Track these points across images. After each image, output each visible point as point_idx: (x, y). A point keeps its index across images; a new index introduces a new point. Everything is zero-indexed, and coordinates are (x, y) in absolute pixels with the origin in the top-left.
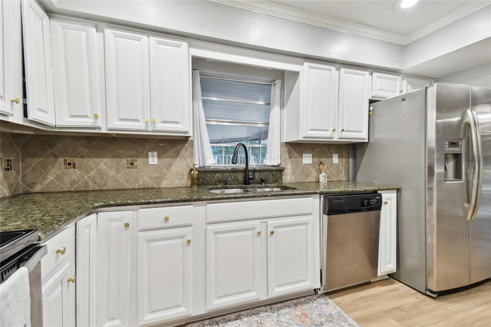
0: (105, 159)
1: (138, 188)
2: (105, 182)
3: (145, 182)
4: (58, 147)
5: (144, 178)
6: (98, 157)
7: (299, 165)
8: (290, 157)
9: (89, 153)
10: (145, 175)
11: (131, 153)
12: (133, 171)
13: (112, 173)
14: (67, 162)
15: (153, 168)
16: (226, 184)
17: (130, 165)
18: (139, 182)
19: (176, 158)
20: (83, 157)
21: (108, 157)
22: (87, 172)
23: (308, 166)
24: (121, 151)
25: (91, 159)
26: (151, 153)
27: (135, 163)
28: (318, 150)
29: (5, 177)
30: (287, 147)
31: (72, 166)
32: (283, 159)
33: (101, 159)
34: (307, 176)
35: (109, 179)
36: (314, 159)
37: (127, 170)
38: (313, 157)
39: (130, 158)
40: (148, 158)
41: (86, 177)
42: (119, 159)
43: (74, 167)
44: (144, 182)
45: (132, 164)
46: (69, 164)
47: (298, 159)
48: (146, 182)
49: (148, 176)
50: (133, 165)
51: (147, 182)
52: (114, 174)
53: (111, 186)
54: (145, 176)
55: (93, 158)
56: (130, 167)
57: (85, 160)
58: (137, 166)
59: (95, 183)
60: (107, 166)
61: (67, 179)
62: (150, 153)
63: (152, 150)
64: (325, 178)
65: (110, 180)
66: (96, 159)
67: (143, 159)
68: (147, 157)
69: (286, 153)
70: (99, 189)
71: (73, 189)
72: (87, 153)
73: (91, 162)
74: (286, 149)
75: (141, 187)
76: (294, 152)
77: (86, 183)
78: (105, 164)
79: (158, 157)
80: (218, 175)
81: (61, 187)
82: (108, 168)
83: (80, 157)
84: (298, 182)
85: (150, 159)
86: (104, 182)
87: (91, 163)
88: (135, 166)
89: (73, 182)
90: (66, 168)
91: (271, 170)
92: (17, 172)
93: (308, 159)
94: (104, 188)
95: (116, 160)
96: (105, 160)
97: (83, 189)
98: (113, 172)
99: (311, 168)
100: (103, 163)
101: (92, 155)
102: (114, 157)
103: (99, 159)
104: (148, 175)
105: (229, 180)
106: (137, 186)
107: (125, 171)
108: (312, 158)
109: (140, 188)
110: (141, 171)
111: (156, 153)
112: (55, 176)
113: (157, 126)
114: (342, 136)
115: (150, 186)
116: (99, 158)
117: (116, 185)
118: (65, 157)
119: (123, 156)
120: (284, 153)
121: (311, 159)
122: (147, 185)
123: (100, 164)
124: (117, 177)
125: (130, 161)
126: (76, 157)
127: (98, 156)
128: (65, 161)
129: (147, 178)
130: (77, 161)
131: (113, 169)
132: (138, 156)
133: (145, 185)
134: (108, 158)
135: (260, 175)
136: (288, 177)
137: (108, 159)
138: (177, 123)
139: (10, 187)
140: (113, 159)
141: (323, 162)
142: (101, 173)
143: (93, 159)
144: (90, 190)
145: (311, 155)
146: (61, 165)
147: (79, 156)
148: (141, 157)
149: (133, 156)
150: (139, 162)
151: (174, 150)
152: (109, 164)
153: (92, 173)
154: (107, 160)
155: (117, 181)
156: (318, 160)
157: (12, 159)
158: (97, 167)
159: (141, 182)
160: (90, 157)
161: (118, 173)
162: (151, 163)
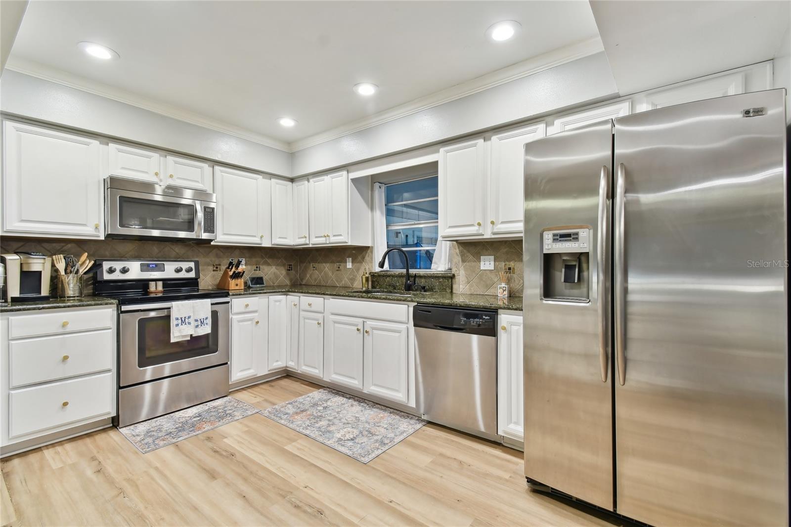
3: (345, 283)
5: (345, 279)
6: (325, 262)
7: (476, 272)
8: (463, 261)
9: (321, 260)
10: (345, 276)
11: (339, 260)
12: (340, 273)
13: (330, 274)
15: (349, 271)
16: (395, 289)
17: (338, 269)
19: (362, 263)
21: (329, 262)
23: (488, 273)
24: (334, 259)
27: (340, 267)
28: (505, 250)
29: (288, 274)
30: (459, 248)
31: (315, 268)
32: (454, 264)
33: (326, 264)
34: (488, 287)
35: (329, 279)
36: (497, 263)
37: (337, 272)
38: (495, 260)
39: (338, 263)
40: (346, 263)
41: (320, 277)
42: (333, 264)
47: (473, 264)
57: (320, 264)
58: (341, 269)
59: (323, 281)
61: (313, 277)
62: (347, 259)
63: (349, 257)
64: (504, 291)
66: (324, 264)
67: (344, 264)
69: (458, 255)
71: (315, 284)
73: (322, 266)
74: (457, 251)
75: (343, 285)
76: (468, 254)
77: (320, 281)
79: (352, 262)
80: (388, 279)
81: (311, 282)
82: (329, 270)
84: (475, 293)
85: (348, 264)
86: (327, 280)
89: (316, 280)
90: (313, 270)
91: (436, 277)
92: (297, 272)
93: (487, 263)
97: (319, 284)
99: (493, 276)
100: (327, 267)
102: (331, 262)
104: (347, 276)
105: (398, 284)
106: (341, 284)
108: (495, 262)
110: (343, 273)
111: (351, 259)
112: (309, 275)
115: (348, 285)
117: (332, 283)
118: (313, 263)
119: (335, 262)
120: (455, 255)
121: (492, 263)
122: (346, 285)
124: (333, 278)
125: (338, 266)
128: (313, 265)
130: (316, 265)
131: (331, 271)
132: (342, 262)
135: (426, 282)
136: (461, 286)
138: (341, 235)
139: (291, 280)
140: (331, 264)
141: (514, 268)
142: (326, 275)
144: (321, 285)
145: (492, 257)
146: (311, 268)
147: (318, 262)
150: (342, 266)
151: (361, 256)
152: (329, 268)
153: (322, 274)
154: (328, 265)
155: (332, 280)
156: (505, 265)
157: (292, 264)
158: (324, 269)
159: (343, 282)
160: (322, 263)
161: (333, 274)
162: (348, 267)
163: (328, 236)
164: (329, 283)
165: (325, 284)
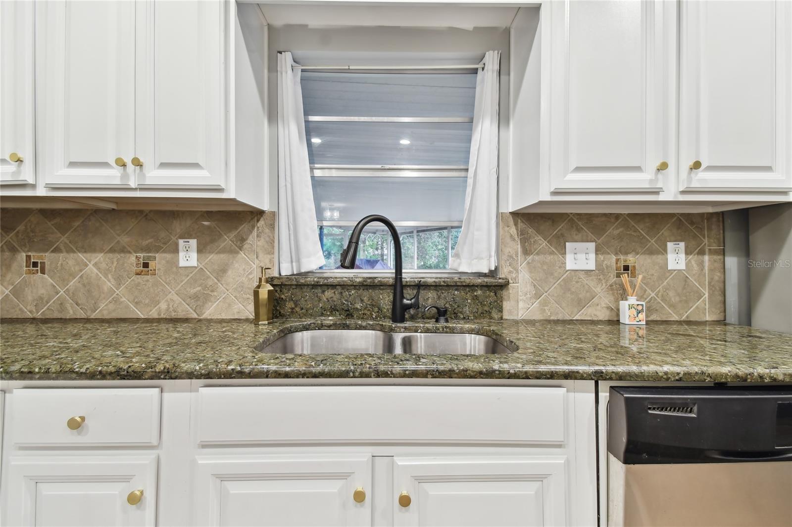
0: (96, 255)
1: (157, 317)
2: (95, 303)
3: (171, 306)
4: (18, 232)
5: (168, 297)
6: (83, 250)
7: (556, 274)
8: (526, 252)
9: (68, 242)
10: (171, 289)
11: (145, 243)
12: (148, 281)
13: (108, 284)
14: (32, 260)
15: (188, 276)
16: (349, 315)
17: (142, 268)
18: (160, 304)
19: (237, 253)
20: (57, 250)
21: (101, 250)
22: (64, 281)
23: (582, 275)
24: (125, 240)
25: (72, 255)
26: (184, 242)
27: (152, 264)
28: (616, 232)
30: (516, 224)
31: (39, 268)
32: (504, 257)
33: (88, 255)
34: (581, 304)
35: (103, 296)
36: (601, 257)
37: (136, 279)
38: (598, 251)
39: (141, 253)
40: (178, 253)
41: (62, 292)
42: (122, 255)
43: (43, 272)
44: (168, 305)
45: (146, 265)
46: (35, 264)
47: (549, 258)
48: (173, 306)
49: (177, 292)
50: (148, 267)
51: (175, 305)
52: (112, 286)
53: (105, 312)
54: (170, 292)
55: (74, 252)
56: (142, 272)
57: (61, 256)
58: (155, 270)
59: (77, 304)
60: (98, 269)
61: (30, 295)
62: (181, 242)
63: (187, 235)
64: (639, 312)
65: (104, 298)
66: (80, 255)
67: (168, 256)
68: (176, 251)
69: (514, 240)
70: (83, 317)
71: (38, 315)
72: (66, 243)
73: (70, 260)
74: (513, 230)
75: (162, 316)
76: (539, 238)
77: (61, 304)
78: (95, 265)
79: (199, 251)
80: (329, 293)
81: (21, 309)
82: (101, 273)
83: (52, 252)
84: (552, 318)
85: (182, 254)
86: (93, 302)
87: (71, 262)
88: (151, 270)
89: (40, 301)
90: (30, 272)
91: (468, 286)
93: (581, 257)
94: (93, 316)
95: (118, 256)
96: (96, 258)
97: (56, 315)
98: (109, 281)
99: (591, 283)
100: (93, 263)
101: (73, 247)
102: (112, 251)
103: (85, 255)
104: (177, 289)
105: (358, 306)
106: (154, 314)
107: (133, 280)
108: (596, 254)
109: (160, 317)
110: (163, 281)
111: (193, 243)
112: (11, 287)
113: (147, 175)
114: (695, 184)
115: (181, 315)
116: (85, 252)
117: (114, 310)
118: (29, 251)
119: (129, 249)
120: (508, 240)
121: (592, 256)
122: (175, 312)
123: (87, 265)
124: (117, 292)
125: (141, 260)
126: (46, 251)
127: (85, 250)
128: (28, 257)
129: (176, 297)
130: (48, 258)
131: (110, 276)
132: (158, 250)
133: (170, 312)
134: (102, 252)
135: (439, 298)
136: (521, 305)
137: (102, 254)
138: (196, 166)
140: (111, 255)
141: (634, 267)
142: (88, 285)
143: (75, 255)
144: (68, 317)
145: (592, 246)
146: (21, 267)
147: (52, 249)
148: (164, 252)
149: (148, 249)
150: (159, 261)
151: (233, 235)
152: (103, 266)
153: (73, 283)
154: (99, 257)
155: (116, 301)
156: (617, 260)
158: (81, 271)
159: (163, 306)
160: (69, 251)
161: (119, 285)
162: (182, 263)
163: (137, 163)
164: (104, 310)
165: (81, 314)
